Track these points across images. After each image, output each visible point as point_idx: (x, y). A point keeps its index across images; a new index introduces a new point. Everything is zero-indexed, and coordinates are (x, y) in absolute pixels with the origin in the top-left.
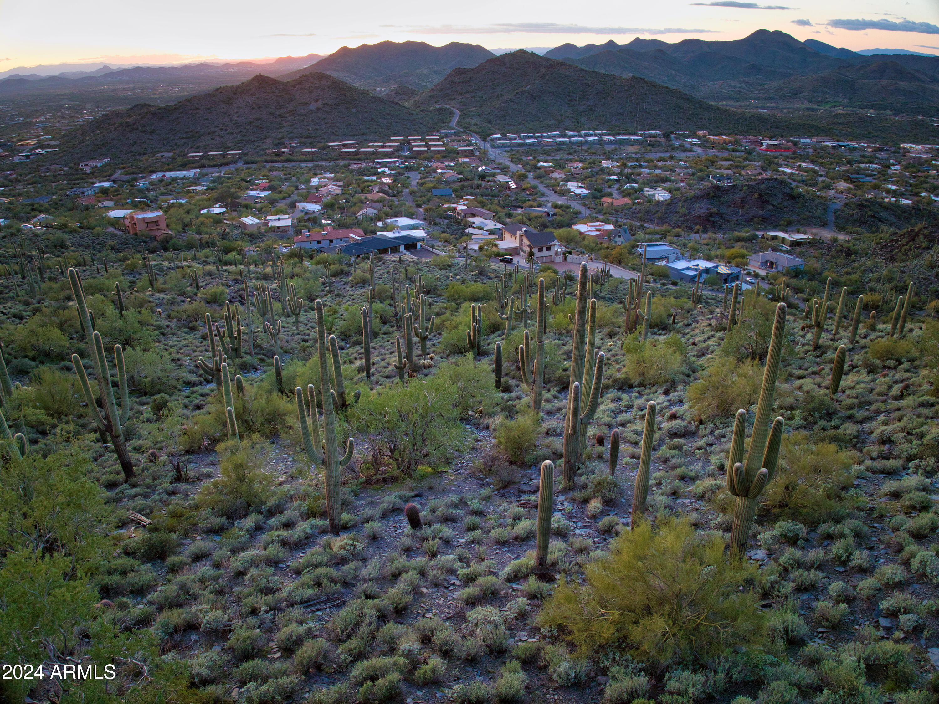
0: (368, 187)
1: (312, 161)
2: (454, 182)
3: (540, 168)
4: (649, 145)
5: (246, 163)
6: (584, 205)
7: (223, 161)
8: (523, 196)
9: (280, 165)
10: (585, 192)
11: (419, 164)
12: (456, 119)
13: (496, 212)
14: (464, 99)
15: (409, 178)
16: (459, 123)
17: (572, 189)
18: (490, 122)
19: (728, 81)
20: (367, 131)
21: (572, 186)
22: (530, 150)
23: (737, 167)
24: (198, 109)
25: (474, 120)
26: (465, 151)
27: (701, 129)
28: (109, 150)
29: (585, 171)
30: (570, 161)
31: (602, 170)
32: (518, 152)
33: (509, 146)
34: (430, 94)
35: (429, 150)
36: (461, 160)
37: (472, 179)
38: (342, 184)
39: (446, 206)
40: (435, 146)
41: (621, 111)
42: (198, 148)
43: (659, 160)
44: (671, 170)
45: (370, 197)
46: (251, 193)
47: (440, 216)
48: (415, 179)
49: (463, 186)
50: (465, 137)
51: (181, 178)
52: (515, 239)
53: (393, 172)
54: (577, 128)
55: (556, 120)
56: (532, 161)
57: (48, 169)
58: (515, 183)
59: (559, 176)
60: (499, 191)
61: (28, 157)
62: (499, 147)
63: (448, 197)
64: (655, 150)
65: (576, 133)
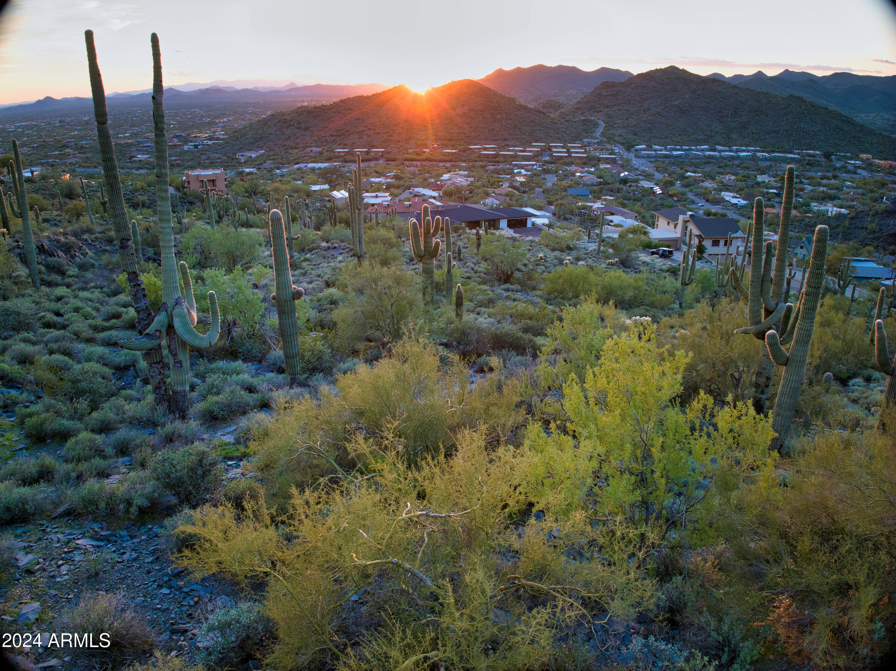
0: (499, 182)
1: (450, 161)
2: (593, 185)
3: (687, 178)
4: (808, 164)
5: (387, 160)
6: (741, 214)
7: (366, 157)
8: (669, 201)
9: (419, 163)
10: (743, 202)
11: (557, 168)
12: (600, 130)
13: (639, 213)
14: (610, 112)
15: (544, 179)
16: (603, 134)
17: (727, 198)
18: (635, 134)
20: (510, 137)
21: (727, 196)
22: (677, 161)
24: (351, 109)
25: (619, 132)
26: (607, 158)
27: (864, 152)
28: (265, 143)
29: (739, 183)
30: (722, 173)
31: (758, 184)
32: (663, 162)
33: (654, 157)
34: (576, 106)
35: (570, 156)
36: (602, 166)
37: (613, 183)
38: (472, 179)
39: (580, 204)
40: (576, 153)
41: (777, 129)
42: (345, 145)
43: (822, 178)
44: (837, 189)
45: (498, 191)
46: (373, 180)
47: (572, 213)
48: (551, 180)
49: (602, 188)
50: (608, 146)
51: (319, 169)
52: (675, 227)
53: (528, 173)
54: (728, 143)
55: (705, 135)
56: (679, 171)
57: (209, 157)
58: (661, 189)
59: (710, 186)
60: (643, 196)
61: (196, 146)
62: (643, 157)
63: (585, 197)
64: (816, 169)
65: (727, 148)
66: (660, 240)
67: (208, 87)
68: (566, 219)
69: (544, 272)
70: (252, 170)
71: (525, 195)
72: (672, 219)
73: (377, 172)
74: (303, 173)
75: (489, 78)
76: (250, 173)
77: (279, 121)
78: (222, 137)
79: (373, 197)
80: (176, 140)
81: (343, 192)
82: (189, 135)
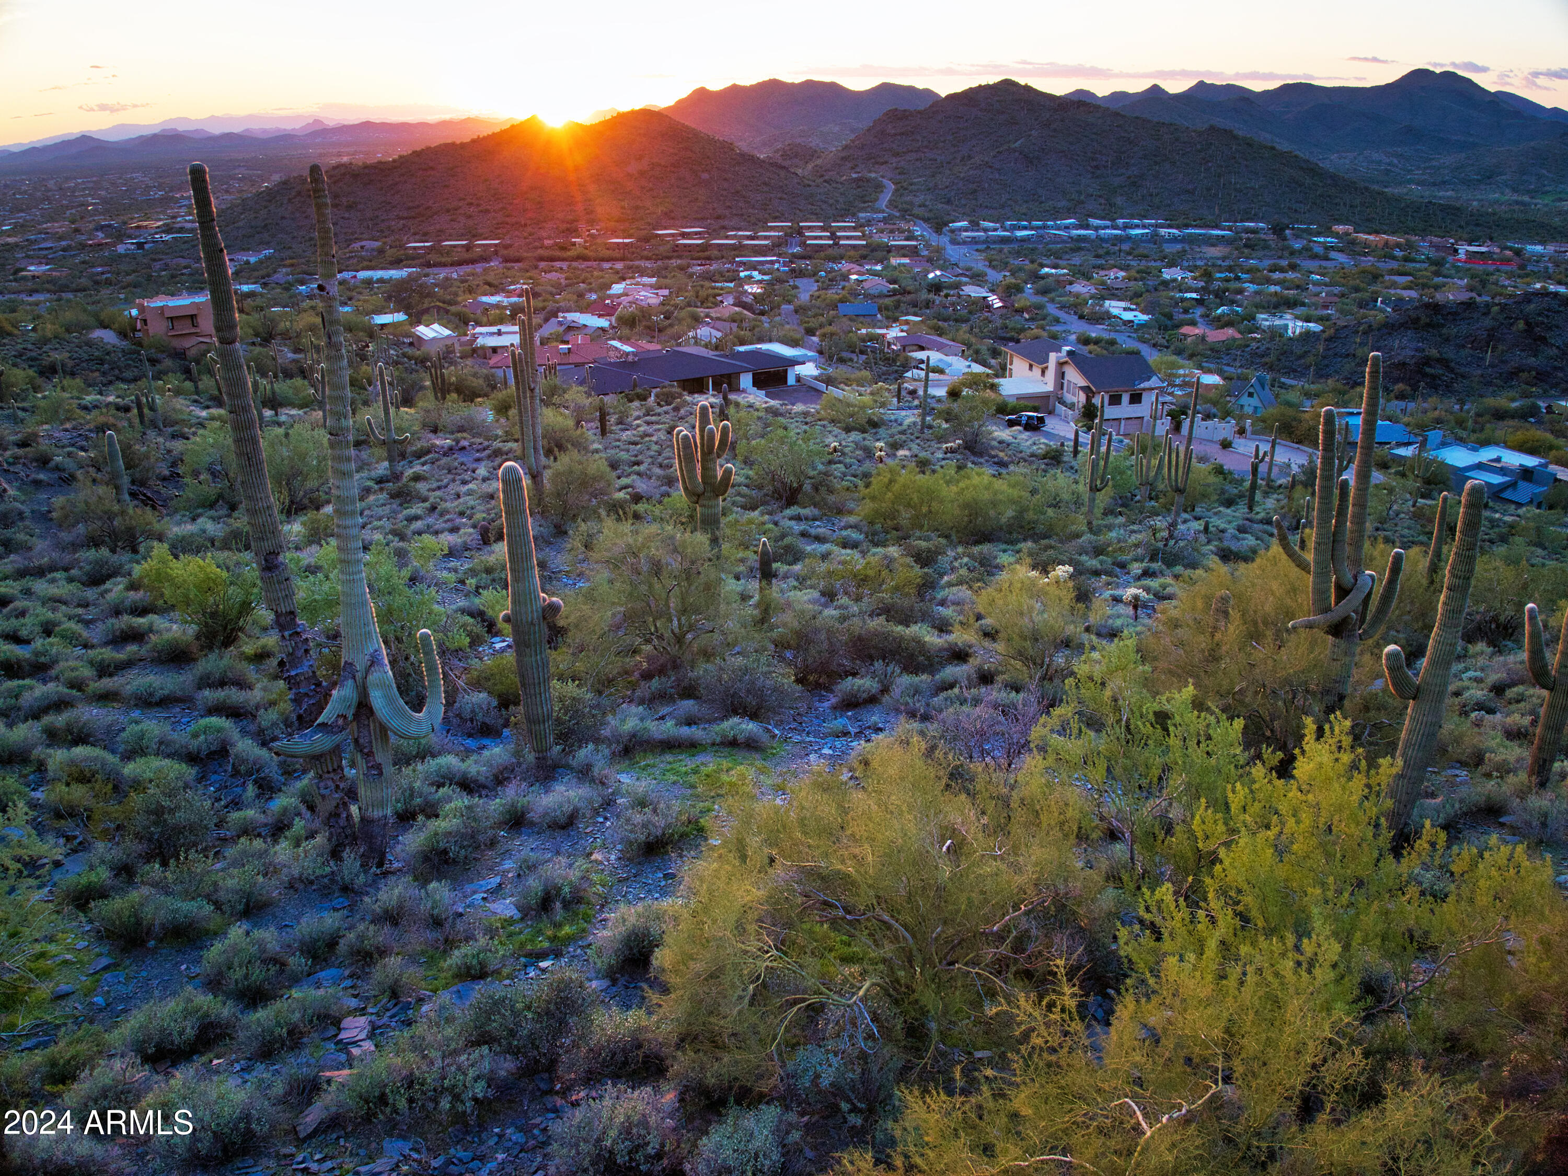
0: (715, 296)
1: (622, 259)
2: (882, 296)
3: (1043, 277)
4: (1246, 246)
5: (506, 260)
6: (1142, 340)
7: (467, 256)
8: (1016, 321)
9: (564, 265)
10: (1142, 317)
11: (816, 266)
12: (887, 196)
13: (969, 346)
14: (903, 163)
15: (795, 287)
16: (891, 204)
17: (1115, 312)
18: (949, 202)
19: (1367, 153)
20: (727, 212)
21: (1115, 307)
22: (1024, 248)
23: (1424, 286)
24: (432, 168)
25: (921, 198)
26: (903, 247)
27: (1339, 222)
28: (273, 236)
29: (1132, 283)
30: (1102, 268)
31: (1166, 284)
32: (1001, 251)
33: (984, 242)
34: (843, 154)
35: (836, 244)
36: (894, 261)
37: (916, 291)
38: (666, 292)
39: (864, 331)
40: (848, 238)
41: (1190, 187)
42: (425, 234)
43: (1272, 270)
44: (1298, 287)
45: (714, 313)
46: (485, 299)
47: (852, 348)
48: (806, 290)
49: (899, 302)
50: (904, 226)
51: (381, 281)
52: (1043, 373)
53: (766, 278)
54: (1110, 215)
55: (1069, 200)
56: (1029, 266)
57: (166, 265)
58: (1001, 300)
59: (1085, 290)
60: (970, 312)
61: (140, 246)
62: (965, 243)
63: (868, 319)
64: (1260, 254)
65: (1108, 223)
66: (1020, 398)
67: (157, 131)
68: (842, 361)
69: (845, 475)
70: (252, 287)
71: (763, 318)
72: (1037, 359)
73: (490, 284)
74: (349, 289)
75: (682, 105)
76: (251, 294)
77: (299, 194)
78: (189, 226)
79: (492, 334)
80: (100, 235)
81: (436, 326)
82: (125, 223)
